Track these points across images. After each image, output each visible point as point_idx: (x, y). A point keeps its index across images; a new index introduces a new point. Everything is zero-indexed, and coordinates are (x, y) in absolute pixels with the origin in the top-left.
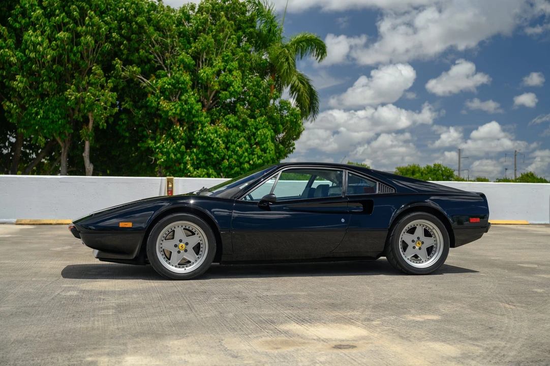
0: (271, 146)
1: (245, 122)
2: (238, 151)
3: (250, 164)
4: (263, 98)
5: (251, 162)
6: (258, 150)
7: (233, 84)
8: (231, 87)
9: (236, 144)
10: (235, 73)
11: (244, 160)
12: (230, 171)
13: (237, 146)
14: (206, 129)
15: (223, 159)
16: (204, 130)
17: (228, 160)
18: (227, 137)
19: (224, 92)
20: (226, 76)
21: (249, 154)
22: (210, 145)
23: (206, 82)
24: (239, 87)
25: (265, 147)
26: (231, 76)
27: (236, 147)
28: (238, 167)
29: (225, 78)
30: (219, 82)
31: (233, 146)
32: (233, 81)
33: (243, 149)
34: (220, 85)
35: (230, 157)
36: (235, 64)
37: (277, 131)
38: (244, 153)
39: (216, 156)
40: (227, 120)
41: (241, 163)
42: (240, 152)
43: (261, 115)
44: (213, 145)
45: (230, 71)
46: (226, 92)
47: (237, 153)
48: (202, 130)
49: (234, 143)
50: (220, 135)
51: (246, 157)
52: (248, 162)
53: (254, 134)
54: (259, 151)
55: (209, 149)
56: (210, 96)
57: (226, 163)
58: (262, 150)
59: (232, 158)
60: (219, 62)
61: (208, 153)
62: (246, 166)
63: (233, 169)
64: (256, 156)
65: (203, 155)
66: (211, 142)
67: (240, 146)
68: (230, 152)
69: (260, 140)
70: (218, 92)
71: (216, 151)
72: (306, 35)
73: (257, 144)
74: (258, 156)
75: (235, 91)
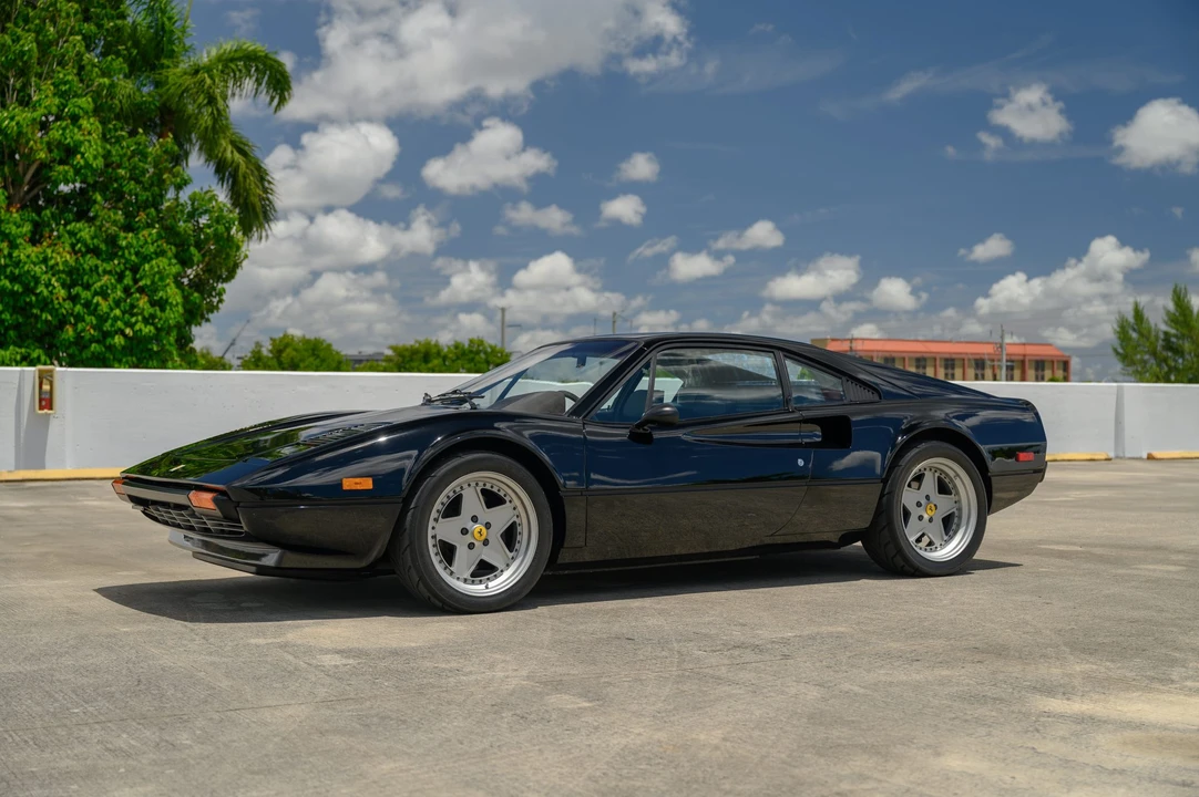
0: (173, 294)
1: (112, 241)
2: (98, 304)
3: (125, 336)
4: (152, 185)
5: (128, 331)
6: (143, 302)
7: (82, 150)
8: (79, 156)
9: (93, 289)
10: (84, 123)
11: (112, 325)
12: (81, 353)
13: (96, 294)
14: (18, 254)
15: (62, 323)
16: (14, 255)
17: (75, 325)
18: (70, 273)
19: (61, 168)
20: (64, 129)
21: (124, 313)
22: (29, 290)
23: (17, 141)
24: (95, 158)
25: (161, 298)
26: (76, 130)
27: (93, 297)
28: (98, 342)
29: (63, 134)
30: (49, 144)
31: (85, 295)
32: (82, 143)
33: (111, 299)
34: (50, 151)
35: (79, 318)
36: (86, 102)
37: (185, 262)
38: (112, 309)
39: (46, 316)
40: (72, 234)
41: (106, 335)
42: (104, 306)
43: (149, 226)
44: (38, 291)
45: (75, 119)
46: (66, 168)
47: (95, 309)
48: (10, 255)
49: (87, 287)
50: (52, 267)
51: (116, 319)
52: (122, 333)
53: (135, 269)
54: (147, 306)
55: (28, 300)
56: (25, 174)
57: (69, 332)
58: (153, 303)
59: (84, 320)
60: (46, 97)
61: (23, 310)
62: (118, 340)
63: (86, 347)
64: (140, 318)
65: (11, 316)
66: (32, 284)
67: (103, 293)
68: (78, 308)
69: (149, 283)
70: (43, 166)
71: (45, 304)
72: (245, 47)
73: (141, 290)
74: (144, 318)
75: (88, 165)
